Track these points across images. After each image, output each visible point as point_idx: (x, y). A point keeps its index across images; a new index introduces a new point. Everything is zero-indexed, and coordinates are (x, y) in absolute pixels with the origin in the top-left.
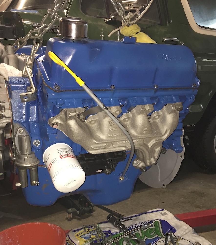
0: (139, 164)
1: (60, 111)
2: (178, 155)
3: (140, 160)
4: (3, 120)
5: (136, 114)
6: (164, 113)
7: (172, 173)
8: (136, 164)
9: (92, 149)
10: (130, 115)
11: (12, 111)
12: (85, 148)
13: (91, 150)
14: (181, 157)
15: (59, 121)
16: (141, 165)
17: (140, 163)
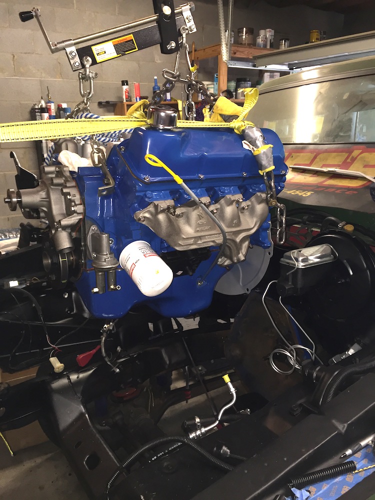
0: (225, 262)
1: (149, 204)
2: (265, 252)
3: (226, 257)
4: (75, 216)
5: (224, 205)
6: (252, 203)
7: (258, 273)
8: (221, 262)
9: (180, 245)
10: (218, 206)
11: (84, 206)
12: (172, 244)
13: (178, 246)
14: (269, 254)
15: (147, 215)
16: (227, 262)
17: (226, 260)
